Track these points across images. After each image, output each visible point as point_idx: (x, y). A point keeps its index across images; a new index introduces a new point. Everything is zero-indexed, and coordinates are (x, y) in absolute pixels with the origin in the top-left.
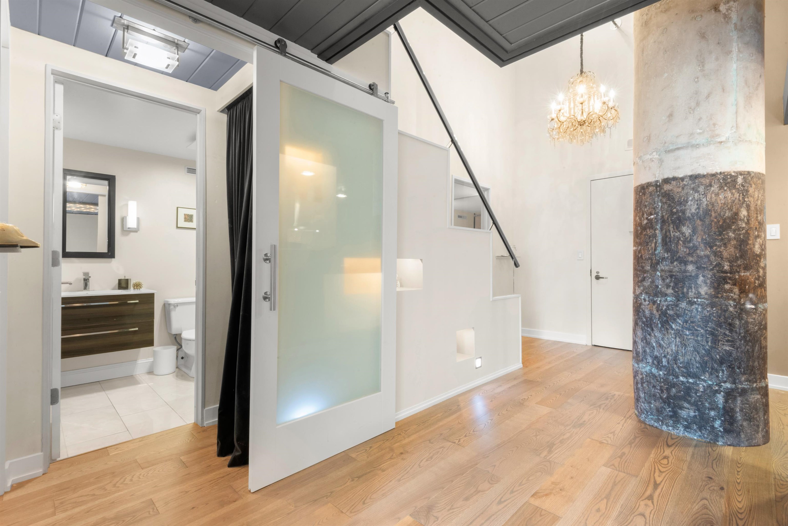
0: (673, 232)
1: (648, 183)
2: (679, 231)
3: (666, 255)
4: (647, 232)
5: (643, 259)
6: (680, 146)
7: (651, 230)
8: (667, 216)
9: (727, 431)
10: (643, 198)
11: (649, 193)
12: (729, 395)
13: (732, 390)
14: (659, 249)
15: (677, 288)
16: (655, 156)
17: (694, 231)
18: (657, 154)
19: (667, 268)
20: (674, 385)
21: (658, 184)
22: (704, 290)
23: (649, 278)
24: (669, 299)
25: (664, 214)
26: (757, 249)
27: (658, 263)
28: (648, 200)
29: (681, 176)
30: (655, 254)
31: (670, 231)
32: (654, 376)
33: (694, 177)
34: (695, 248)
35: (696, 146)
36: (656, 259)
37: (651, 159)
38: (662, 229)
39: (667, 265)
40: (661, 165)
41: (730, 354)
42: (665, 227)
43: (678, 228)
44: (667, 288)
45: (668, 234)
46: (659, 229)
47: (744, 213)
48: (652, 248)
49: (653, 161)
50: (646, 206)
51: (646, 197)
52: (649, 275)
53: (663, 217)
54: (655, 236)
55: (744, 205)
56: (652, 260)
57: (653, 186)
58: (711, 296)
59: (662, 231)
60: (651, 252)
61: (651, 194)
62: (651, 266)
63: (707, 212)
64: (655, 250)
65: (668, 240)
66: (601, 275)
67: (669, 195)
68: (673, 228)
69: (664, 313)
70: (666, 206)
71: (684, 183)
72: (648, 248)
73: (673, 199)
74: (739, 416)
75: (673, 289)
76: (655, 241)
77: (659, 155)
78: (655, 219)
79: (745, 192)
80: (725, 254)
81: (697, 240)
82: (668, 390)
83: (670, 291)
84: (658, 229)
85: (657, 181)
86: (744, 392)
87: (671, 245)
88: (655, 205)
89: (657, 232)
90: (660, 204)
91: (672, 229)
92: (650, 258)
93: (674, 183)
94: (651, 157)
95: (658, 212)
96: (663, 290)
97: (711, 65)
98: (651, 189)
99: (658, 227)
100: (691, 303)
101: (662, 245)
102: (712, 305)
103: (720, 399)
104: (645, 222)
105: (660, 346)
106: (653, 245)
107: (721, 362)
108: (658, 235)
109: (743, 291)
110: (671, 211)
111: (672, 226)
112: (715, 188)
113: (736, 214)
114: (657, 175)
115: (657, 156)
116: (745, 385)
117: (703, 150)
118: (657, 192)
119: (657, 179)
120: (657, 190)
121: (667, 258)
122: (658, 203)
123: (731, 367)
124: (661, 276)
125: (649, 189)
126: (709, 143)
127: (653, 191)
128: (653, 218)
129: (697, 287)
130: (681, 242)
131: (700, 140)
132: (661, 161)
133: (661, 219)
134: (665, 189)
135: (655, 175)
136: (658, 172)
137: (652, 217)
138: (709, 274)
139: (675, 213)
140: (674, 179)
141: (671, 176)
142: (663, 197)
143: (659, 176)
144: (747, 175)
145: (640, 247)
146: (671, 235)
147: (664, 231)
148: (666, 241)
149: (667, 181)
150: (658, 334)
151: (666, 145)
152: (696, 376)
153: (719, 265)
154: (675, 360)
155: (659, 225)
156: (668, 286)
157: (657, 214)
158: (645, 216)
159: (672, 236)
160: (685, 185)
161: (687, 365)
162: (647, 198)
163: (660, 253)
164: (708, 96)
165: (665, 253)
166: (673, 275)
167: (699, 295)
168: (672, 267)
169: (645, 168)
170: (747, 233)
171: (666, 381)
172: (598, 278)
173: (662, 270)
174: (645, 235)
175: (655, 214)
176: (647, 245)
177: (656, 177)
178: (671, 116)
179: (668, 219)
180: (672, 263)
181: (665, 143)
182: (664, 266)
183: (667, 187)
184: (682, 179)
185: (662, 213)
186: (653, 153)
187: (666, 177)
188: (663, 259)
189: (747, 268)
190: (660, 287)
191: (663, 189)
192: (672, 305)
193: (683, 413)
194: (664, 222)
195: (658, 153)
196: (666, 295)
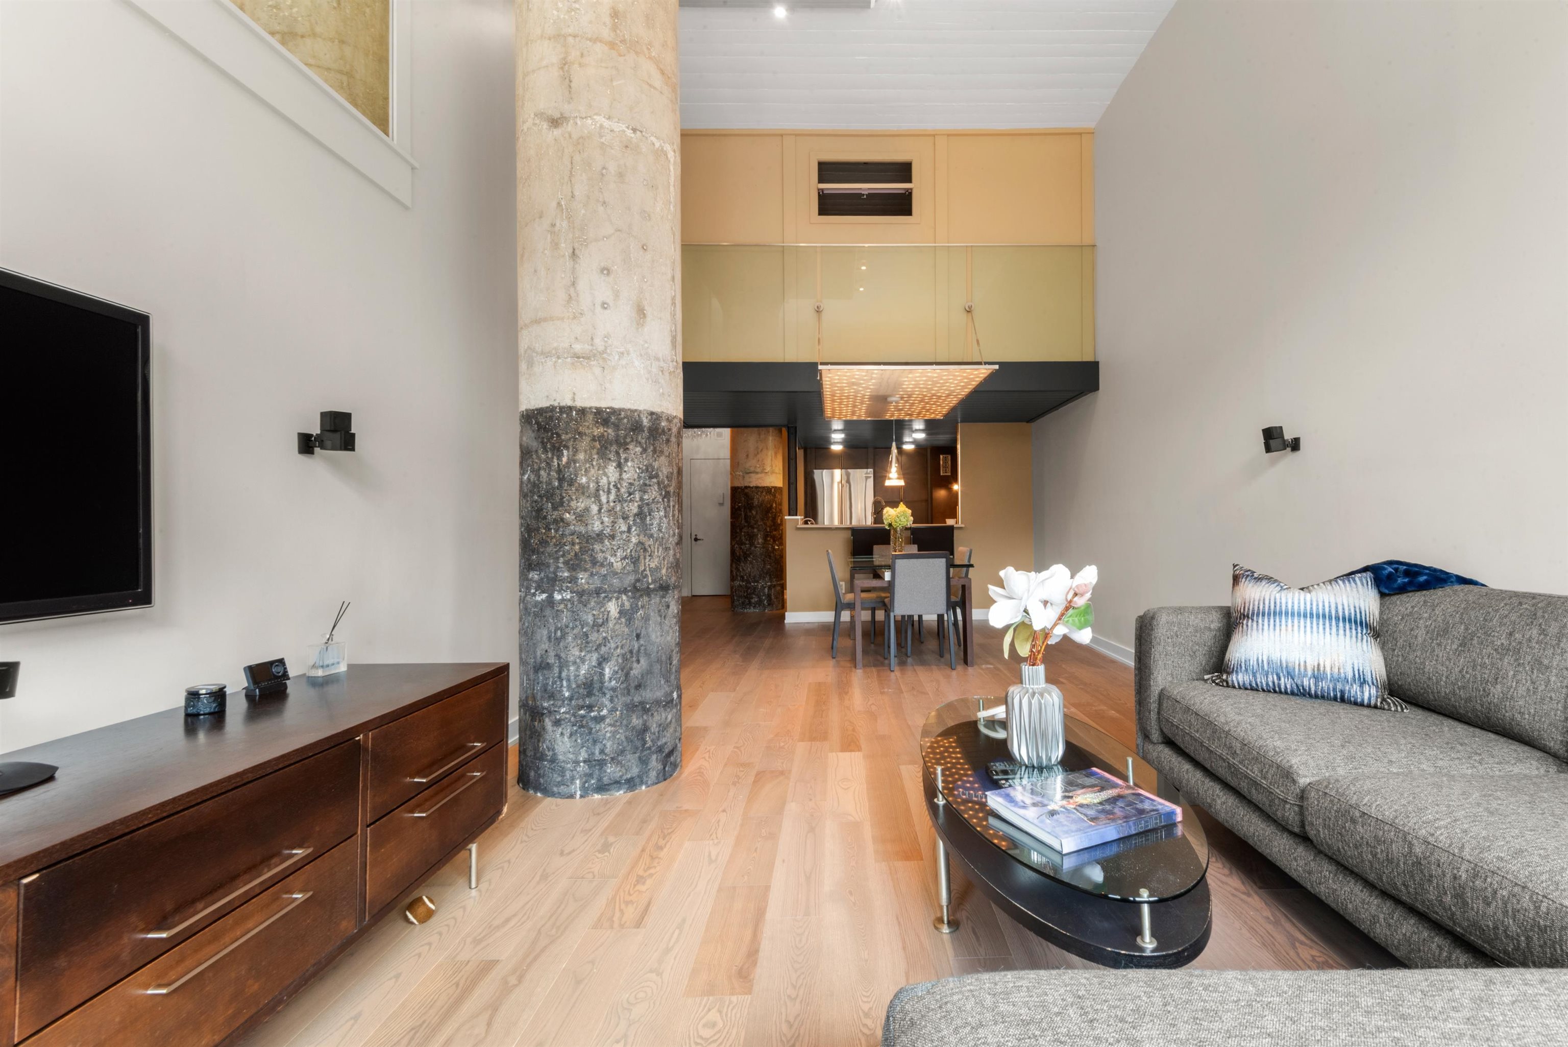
1: (739, 487)
6: (751, 471)
7: (739, 511)
9: (769, 605)
11: (740, 492)
12: (770, 588)
13: (771, 586)
14: (743, 521)
15: (751, 541)
16: (741, 473)
17: (757, 513)
20: (749, 588)
22: (760, 541)
24: (747, 546)
26: (779, 521)
27: (742, 528)
29: (751, 486)
30: (741, 524)
32: (741, 586)
33: (757, 487)
34: (757, 521)
35: (757, 473)
36: (741, 526)
40: (744, 479)
41: (769, 569)
42: (746, 510)
43: (750, 511)
45: (747, 514)
46: (743, 511)
47: (774, 505)
49: (740, 476)
50: (738, 498)
51: (738, 494)
54: (741, 514)
55: (774, 502)
57: (741, 488)
58: (764, 544)
60: (739, 522)
63: (761, 504)
64: (741, 521)
66: (698, 538)
67: (745, 494)
69: (745, 553)
73: (749, 497)
74: (773, 597)
75: (749, 541)
76: (741, 517)
79: (774, 496)
80: (768, 524)
81: (758, 517)
82: (747, 591)
83: (747, 542)
86: (775, 586)
87: (748, 519)
88: (743, 499)
91: (748, 512)
93: (749, 489)
94: (739, 474)
95: (743, 502)
96: (745, 541)
97: (762, 436)
100: (756, 547)
101: (744, 519)
102: (763, 547)
103: (766, 590)
105: (743, 570)
107: (767, 573)
109: (774, 541)
110: (746, 502)
111: (748, 510)
112: (764, 493)
113: (772, 506)
115: (744, 474)
116: (775, 583)
117: (760, 475)
119: (743, 485)
122: (744, 497)
123: (770, 575)
124: (744, 535)
125: (740, 490)
126: (762, 472)
127: (742, 491)
129: (758, 539)
130: (752, 518)
131: (758, 470)
132: (744, 477)
133: (744, 506)
135: (743, 483)
137: (741, 504)
138: (762, 533)
139: (749, 504)
140: (749, 487)
141: (748, 485)
144: (775, 488)
147: (745, 512)
148: (746, 517)
149: (746, 487)
150: (742, 564)
151: (744, 469)
152: (757, 582)
153: (766, 529)
154: (750, 575)
155: (743, 509)
158: (738, 503)
159: (749, 515)
160: (753, 490)
161: (754, 577)
163: (743, 523)
164: (762, 450)
166: (749, 534)
167: (758, 543)
168: (749, 530)
169: (738, 478)
170: (775, 515)
171: (746, 587)
172: (696, 540)
173: (744, 532)
174: (738, 514)
176: (739, 519)
178: (747, 456)
179: (746, 506)
180: (749, 528)
182: (745, 530)
184: (752, 488)
189: (776, 530)
190: (743, 540)
191: (745, 491)
192: (749, 549)
193: (753, 601)
196: (746, 544)
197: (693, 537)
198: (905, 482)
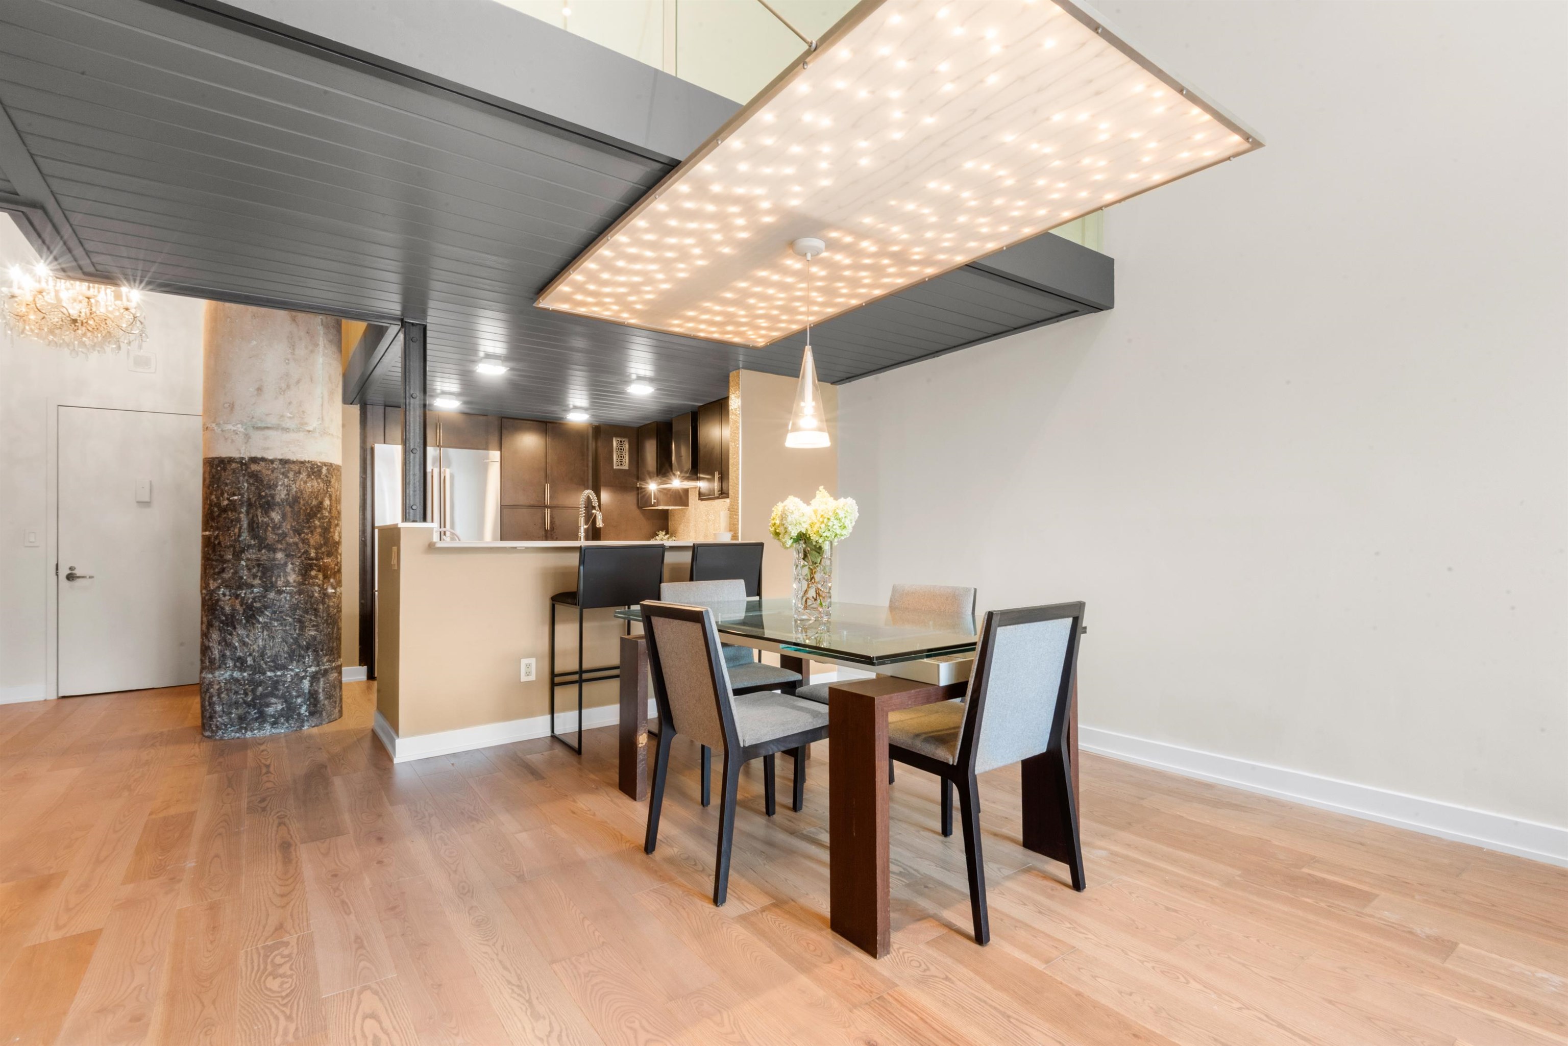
0: (261, 517)
1: (230, 458)
2: (268, 517)
3: (253, 542)
4: (228, 515)
5: (221, 546)
6: (269, 425)
7: (234, 514)
8: (254, 499)
9: (312, 714)
10: (223, 474)
11: (232, 469)
12: (314, 678)
13: (317, 672)
14: (245, 536)
15: (265, 578)
16: (240, 428)
17: (284, 517)
18: (242, 427)
19: (254, 556)
20: (260, 683)
21: (244, 461)
22: (292, 578)
23: (231, 569)
24: (255, 590)
25: (251, 496)
26: (337, 538)
27: (243, 551)
28: (230, 477)
29: (270, 458)
30: (239, 541)
31: (257, 516)
32: (237, 680)
33: (284, 462)
34: (284, 535)
35: (286, 430)
36: (240, 547)
37: (234, 431)
38: (248, 513)
39: (253, 554)
40: (248, 441)
41: (314, 638)
42: (252, 511)
43: (266, 514)
44: (254, 579)
45: (255, 519)
46: (245, 513)
47: (327, 502)
48: (235, 534)
49: (237, 433)
50: (226, 485)
51: (226, 474)
52: (230, 565)
53: (249, 499)
54: (239, 520)
55: (328, 495)
56: (235, 548)
57: (236, 462)
58: (301, 584)
59: (248, 515)
60: (233, 538)
61: (234, 471)
62: (233, 554)
63: (296, 500)
64: (239, 536)
65: (255, 526)
66: (78, 572)
67: (256, 475)
68: (262, 512)
69: (250, 607)
70: (253, 488)
71: (274, 466)
72: (230, 534)
73: (262, 481)
74: (321, 696)
75: (260, 579)
76: (238, 526)
77: (246, 429)
78: (240, 500)
79: (328, 483)
80: (312, 542)
81: (286, 527)
82: (253, 691)
83: (257, 582)
84: (243, 513)
85: (243, 458)
86: (326, 671)
87: (259, 531)
88: (239, 485)
89: (242, 515)
90: (246, 484)
91: (259, 514)
92: (231, 546)
93: (263, 464)
94: (235, 429)
95: (244, 494)
96: (249, 581)
97: (301, 352)
98: (234, 465)
99: (244, 510)
100: (280, 592)
101: (249, 531)
102: (300, 592)
103: (306, 684)
104: (226, 502)
105: (244, 644)
106: (237, 530)
107: (308, 648)
108: (243, 519)
109: (326, 577)
110: (260, 494)
111: (260, 510)
112: (303, 476)
113: (321, 503)
114: (242, 452)
115: (243, 430)
116: (327, 666)
117: (292, 436)
118: (242, 470)
119: (242, 456)
120: (242, 468)
121: (254, 545)
122: (243, 483)
123: (315, 651)
124: (247, 566)
125: (231, 465)
126: (298, 430)
127: (238, 468)
128: (236, 500)
129: (286, 574)
130: (270, 529)
131: (288, 424)
132: (247, 437)
133: (247, 502)
134: (253, 469)
135: (240, 451)
136: (244, 448)
137: (236, 498)
138: (297, 562)
139: (264, 497)
140: (263, 459)
141: (259, 456)
142: (250, 477)
143: (245, 453)
144: (330, 466)
145: (217, 532)
146: (258, 520)
147: (251, 516)
148: (253, 527)
149: (254, 460)
150: (241, 631)
151: (254, 420)
152: (284, 667)
153: (306, 552)
154: (262, 655)
155: (245, 508)
156: (255, 577)
157: (242, 495)
158: (226, 495)
159: (260, 521)
160: (275, 469)
161: (275, 658)
162: (229, 475)
163: (245, 539)
164: (298, 382)
165: (251, 539)
166: (261, 564)
167: (287, 584)
168: (259, 556)
169: (226, 439)
170: (330, 522)
171: (251, 681)
172: (71, 577)
173: (248, 559)
174: (225, 518)
175: (239, 495)
176: (228, 530)
177: (241, 453)
178: (259, 390)
179: (255, 502)
180: (260, 550)
181: (253, 418)
182: (251, 554)
183: (254, 467)
184: (272, 461)
185: (248, 495)
186: (237, 424)
187: (253, 455)
188: (249, 546)
189: (329, 554)
190: (245, 578)
191: (250, 468)
192: (259, 597)
193: (270, 710)
194: (250, 505)
195: (244, 427)
196: (252, 586)
197: (64, 572)
198: (833, 437)
